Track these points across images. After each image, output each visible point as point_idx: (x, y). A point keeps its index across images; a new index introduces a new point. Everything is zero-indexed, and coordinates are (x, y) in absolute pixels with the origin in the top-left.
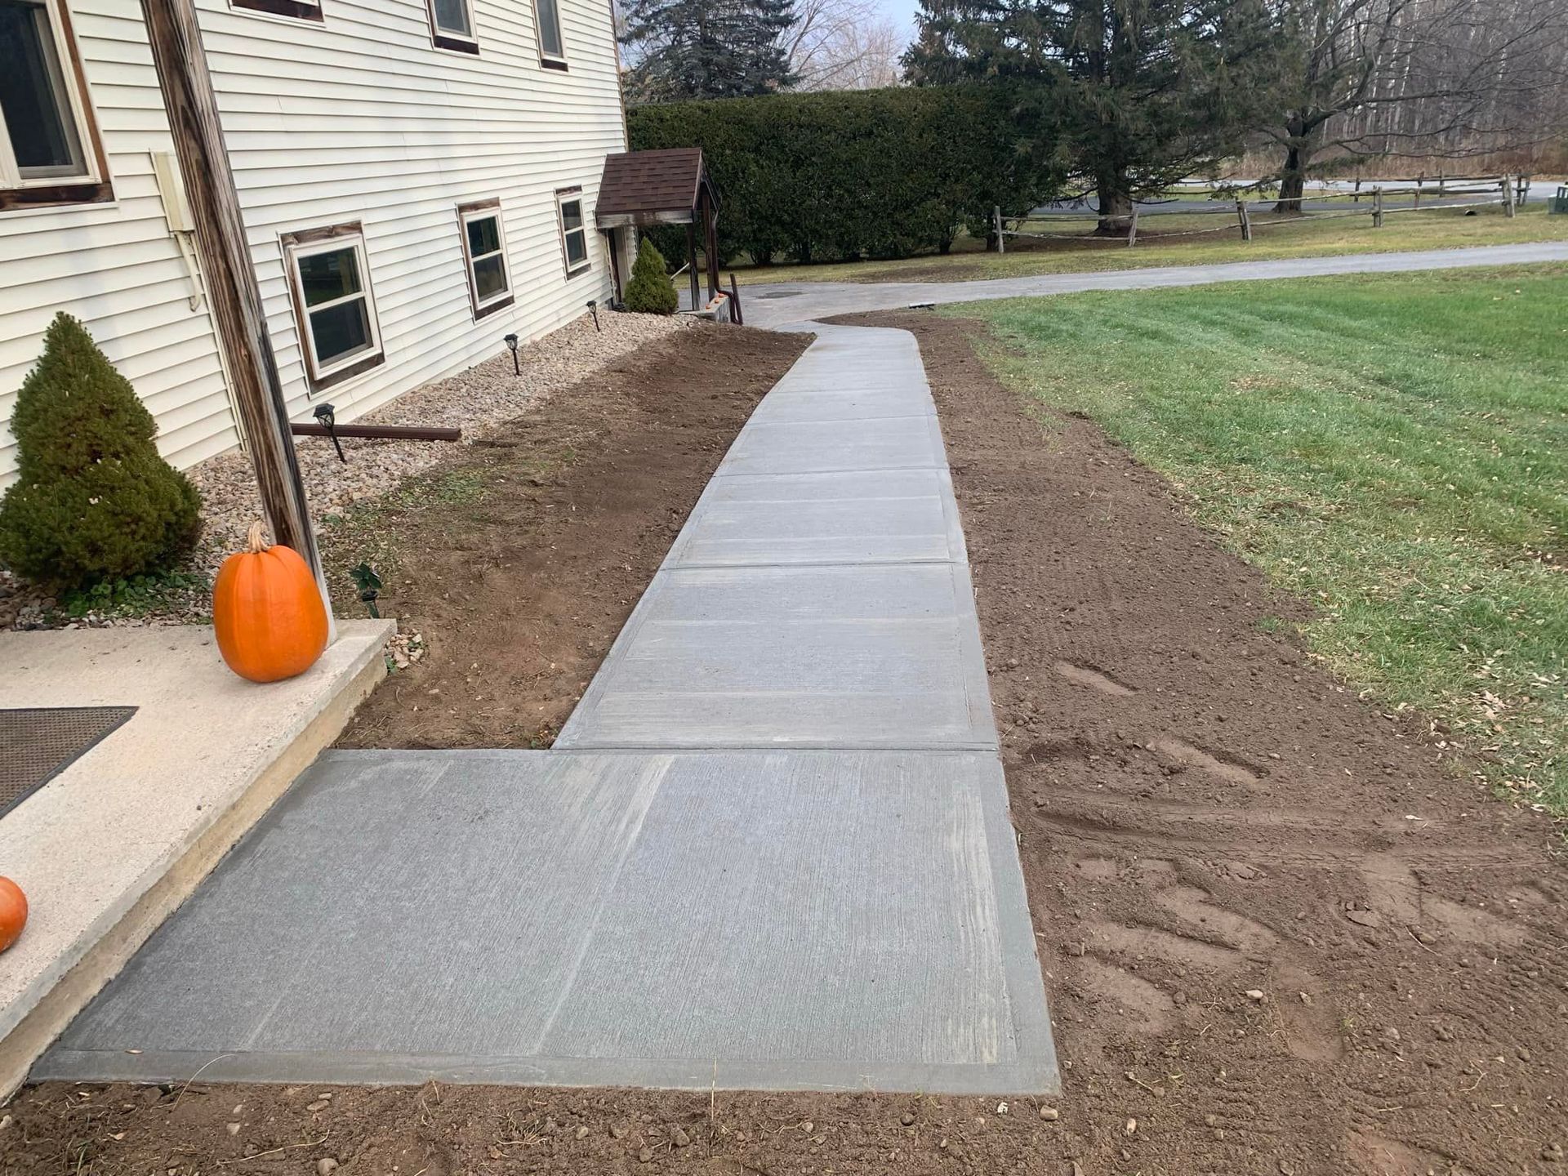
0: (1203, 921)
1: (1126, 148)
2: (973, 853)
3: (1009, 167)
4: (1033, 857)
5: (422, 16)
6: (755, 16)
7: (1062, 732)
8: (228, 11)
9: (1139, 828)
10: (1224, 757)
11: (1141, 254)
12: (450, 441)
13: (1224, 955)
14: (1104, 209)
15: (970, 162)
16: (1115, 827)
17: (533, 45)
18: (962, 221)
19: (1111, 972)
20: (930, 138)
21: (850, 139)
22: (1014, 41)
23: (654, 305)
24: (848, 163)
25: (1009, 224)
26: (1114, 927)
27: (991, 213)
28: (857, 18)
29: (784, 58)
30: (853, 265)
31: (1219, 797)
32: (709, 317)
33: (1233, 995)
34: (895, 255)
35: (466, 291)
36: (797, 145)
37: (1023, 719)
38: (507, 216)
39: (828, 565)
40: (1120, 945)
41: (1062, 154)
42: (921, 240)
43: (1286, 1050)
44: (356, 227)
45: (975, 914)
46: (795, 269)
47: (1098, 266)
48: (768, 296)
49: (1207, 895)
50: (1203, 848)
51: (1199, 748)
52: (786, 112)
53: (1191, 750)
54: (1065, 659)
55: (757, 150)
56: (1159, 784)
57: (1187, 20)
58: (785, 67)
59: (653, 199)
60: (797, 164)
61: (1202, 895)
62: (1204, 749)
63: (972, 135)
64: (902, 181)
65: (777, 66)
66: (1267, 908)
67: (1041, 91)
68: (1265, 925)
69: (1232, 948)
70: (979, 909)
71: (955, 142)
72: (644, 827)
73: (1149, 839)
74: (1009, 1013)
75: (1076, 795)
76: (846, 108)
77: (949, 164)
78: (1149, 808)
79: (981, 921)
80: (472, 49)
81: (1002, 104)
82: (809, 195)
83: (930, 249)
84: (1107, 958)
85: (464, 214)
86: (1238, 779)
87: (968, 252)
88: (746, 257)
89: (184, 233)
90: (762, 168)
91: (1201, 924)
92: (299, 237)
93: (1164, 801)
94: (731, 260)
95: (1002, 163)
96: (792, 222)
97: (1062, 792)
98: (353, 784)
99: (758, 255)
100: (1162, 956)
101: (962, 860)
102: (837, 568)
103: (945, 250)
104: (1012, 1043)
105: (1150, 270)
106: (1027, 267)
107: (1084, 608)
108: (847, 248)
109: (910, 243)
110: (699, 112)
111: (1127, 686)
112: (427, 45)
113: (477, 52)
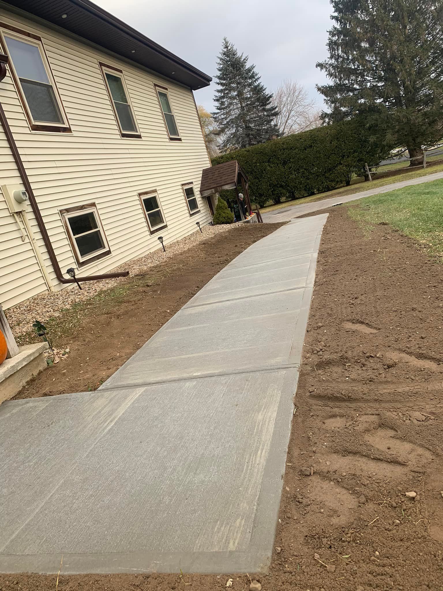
0: (389, 448)
1: (416, 130)
2: (267, 420)
3: (368, 148)
4: (300, 420)
5: (116, 127)
6: (264, 115)
7: (335, 354)
8: (30, 133)
9: (363, 398)
10: (421, 356)
11: (429, 170)
12: (124, 276)
13: (398, 470)
14: (412, 156)
15: (352, 149)
16: (349, 399)
17: (166, 133)
18: (353, 172)
19: (326, 485)
20: (334, 143)
21: (303, 150)
22: (363, 101)
23: (224, 221)
24: (304, 159)
25: (372, 169)
26: (335, 456)
27: (364, 167)
28: (307, 110)
29: (277, 128)
30: (312, 196)
31: (412, 377)
32: (248, 222)
33: (397, 496)
34: (328, 189)
35: (145, 224)
36: (283, 157)
37: (317, 350)
38: (160, 196)
39: (250, 297)
40: (335, 467)
41: (389, 137)
42: (338, 182)
43: (425, 534)
44: (93, 205)
45: (256, 455)
46: (290, 202)
47: (411, 177)
48: (279, 213)
49: (396, 433)
50: (399, 406)
51: (408, 353)
52: (277, 145)
53: (403, 355)
54: (347, 320)
55: (269, 161)
56: (380, 374)
57: (433, 75)
58: (277, 131)
59: (221, 182)
60: (285, 163)
61: (392, 433)
62: (410, 354)
63: (351, 138)
64: (326, 161)
65: (274, 130)
66: (430, 438)
67: (376, 116)
68: (427, 448)
69: (403, 464)
70: (259, 452)
71: (345, 143)
72: (115, 424)
73: (369, 404)
74: (253, 516)
75: (334, 384)
76: (300, 139)
77: (344, 151)
78: (373, 387)
79: (258, 459)
80: (139, 137)
81: (361, 124)
82: (291, 174)
83: (342, 185)
84: (325, 476)
85: (141, 196)
86: (427, 366)
87: (357, 183)
88: (271, 202)
89: (17, 213)
90: (272, 167)
91: (387, 451)
92: (68, 210)
93: (381, 382)
94: (265, 204)
95: (365, 147)
96: (286, 185)
97: (327, 384)
98: (8, 415)
99: (275, 199)
100: (358, 473)
101: (260, 425)
102: (254, 297)
103: (348, 184)
104: (248, 536)
105: (433, 174)
106: (381, 183)
107: (363, 297)
108: (309, 191)
109: (333, 184)
110: (245, 152)
111: (376, 328)
112: (119, 137)
113: (141, 138)
